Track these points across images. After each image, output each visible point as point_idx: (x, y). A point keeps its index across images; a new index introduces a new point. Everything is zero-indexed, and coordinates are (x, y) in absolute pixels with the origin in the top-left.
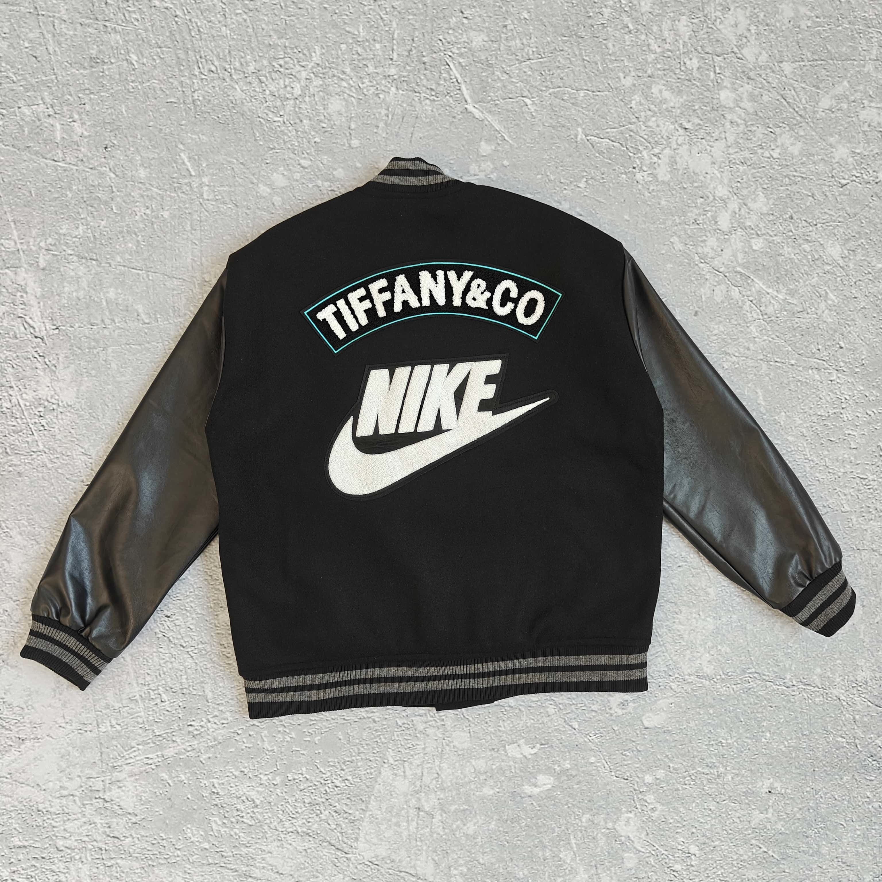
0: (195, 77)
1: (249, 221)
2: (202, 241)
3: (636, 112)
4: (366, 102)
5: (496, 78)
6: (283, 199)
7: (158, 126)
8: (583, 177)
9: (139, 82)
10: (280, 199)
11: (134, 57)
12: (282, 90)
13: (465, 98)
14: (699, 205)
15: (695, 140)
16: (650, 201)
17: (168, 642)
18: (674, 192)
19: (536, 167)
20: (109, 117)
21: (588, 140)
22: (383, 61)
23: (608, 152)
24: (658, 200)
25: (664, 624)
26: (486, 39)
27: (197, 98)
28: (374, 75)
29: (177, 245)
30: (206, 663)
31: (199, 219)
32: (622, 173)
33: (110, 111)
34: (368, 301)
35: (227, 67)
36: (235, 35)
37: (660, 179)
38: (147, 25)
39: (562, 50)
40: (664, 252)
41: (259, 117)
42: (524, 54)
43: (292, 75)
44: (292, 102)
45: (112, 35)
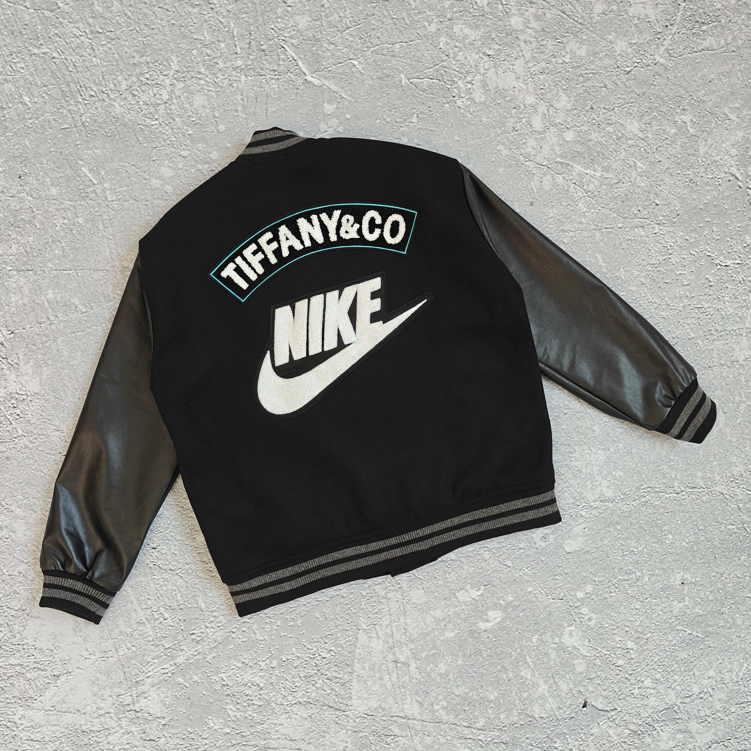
0: (79, 104)
1: (150, 211)
2: (115, 236)
3: (445, 51)
4: (223, 93)
5: (325, 49)
6: (173, 186)
7: (59, 150)
8: (414, 113)
9: (35, 118)
10: (171, 187)
11: (27, 99)
12: (152, 98)
13: (303, 71)
14: (514, 115)
15: (499, 63)
16: (473, 121)
17: (159, 569)
18: (491, 109)
19: (373, 114)
20: (17, 152)
21: (411, 83)
22: (229, 56)
23: (430, 88)
24: (479, 119)
25: (564, 464)
26: (309, 19)
27: (85, 120)
28: (225, 69)
29: (95, 243)
30: (194, 580)
31: (108, 218)
32: (445, 103)
33: (16, 147)
34: (260, 253)
35: (104, 89)
36: (104, 62)
37: (477, 102)
38: (32, 70)
39: (373, 15)
40: (494, 159)
41: (139, 124)
42: (343, 25)
43: (158, 84)
44: (163, 106)
45: (5, 85)
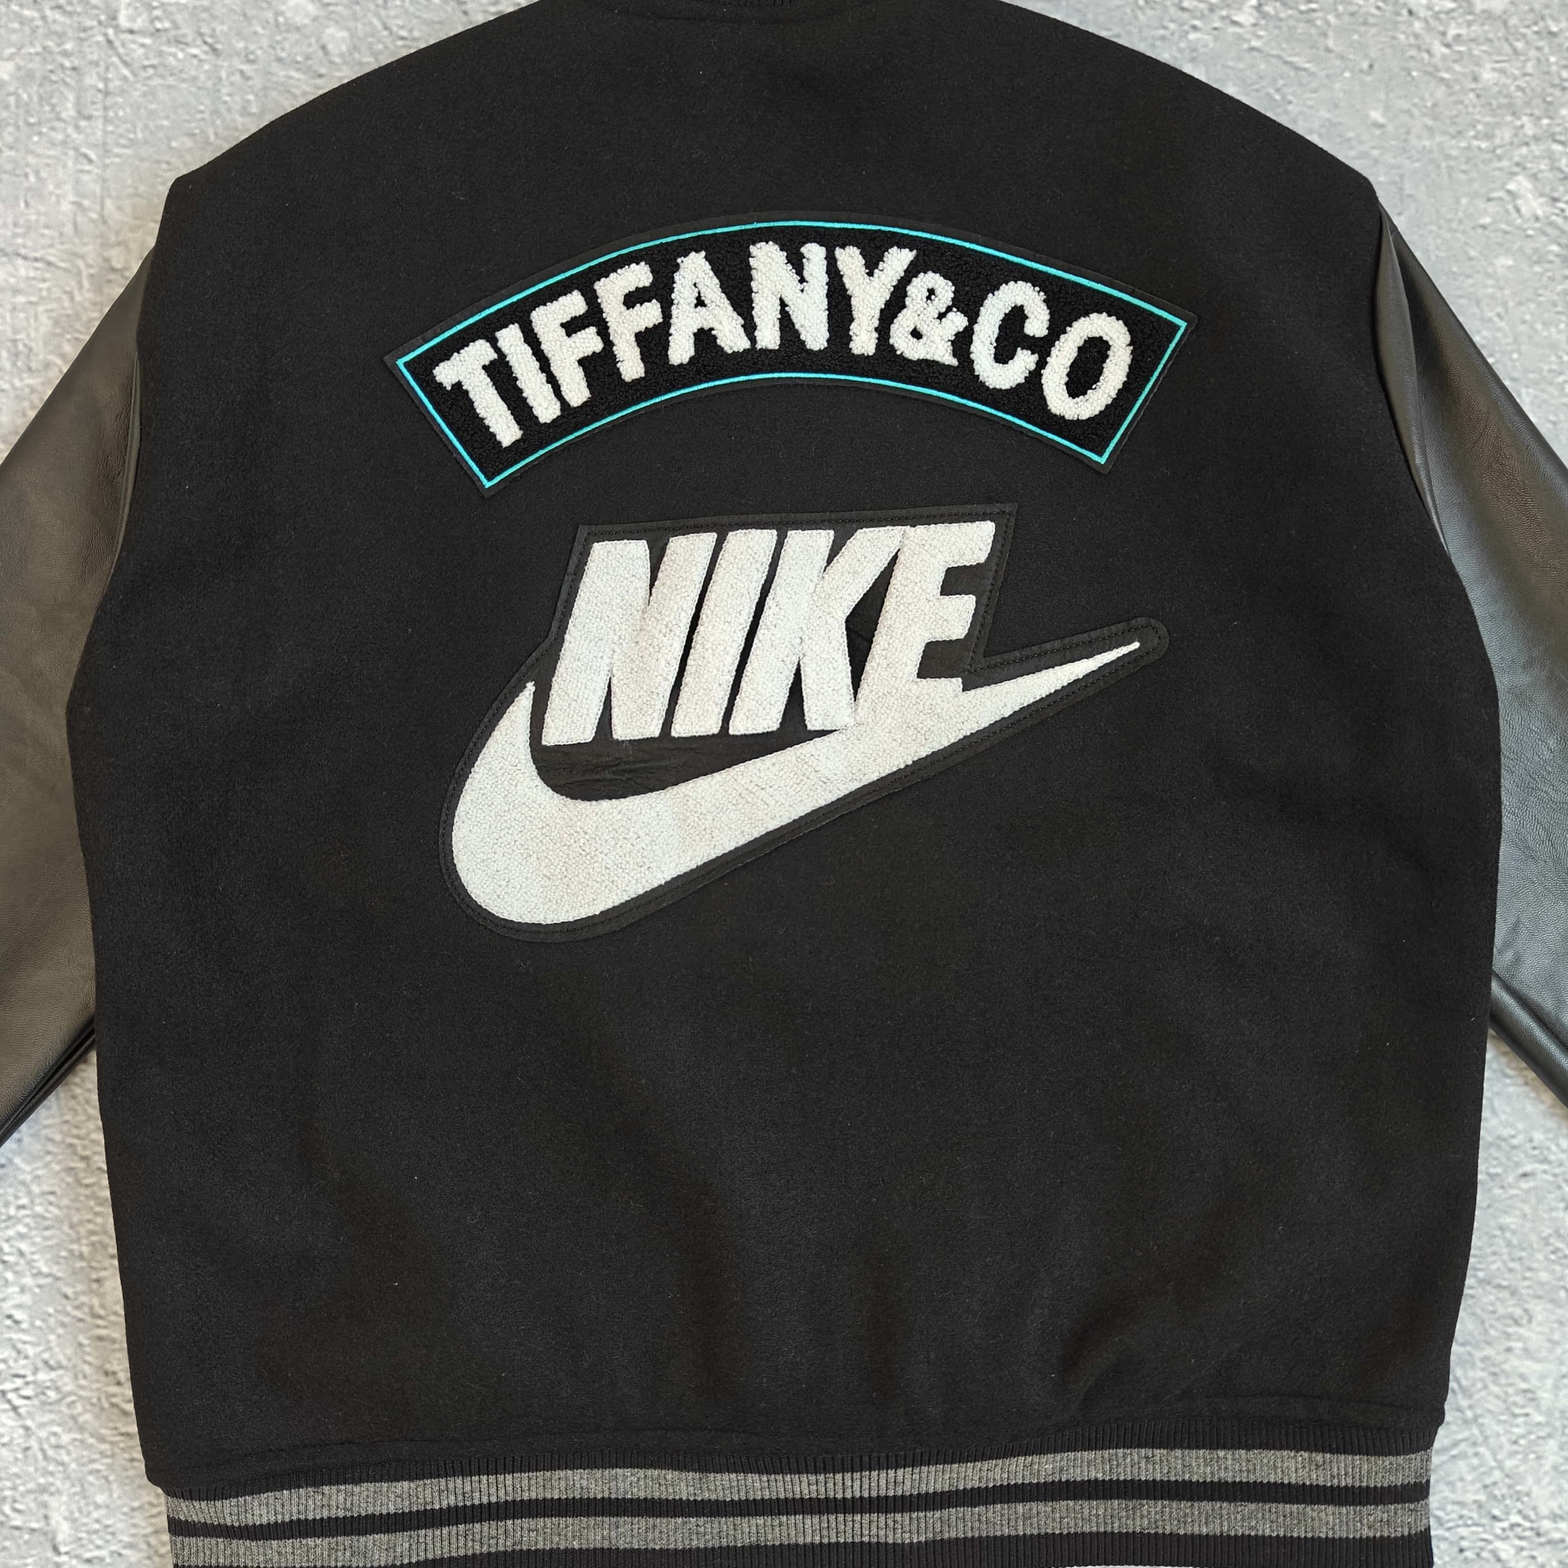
1: (251, 97)
2: (107, 152)
6: (353, 34)
10: (345, 34)
16: (1449, 70)
18: (1519, 45)
24: (1472, 68)
25: (1478, 1354)
29: (31, 160)
30: (57, 1429)
31: (101, 85)
34: (592, 330)
40: (1487, 220)
